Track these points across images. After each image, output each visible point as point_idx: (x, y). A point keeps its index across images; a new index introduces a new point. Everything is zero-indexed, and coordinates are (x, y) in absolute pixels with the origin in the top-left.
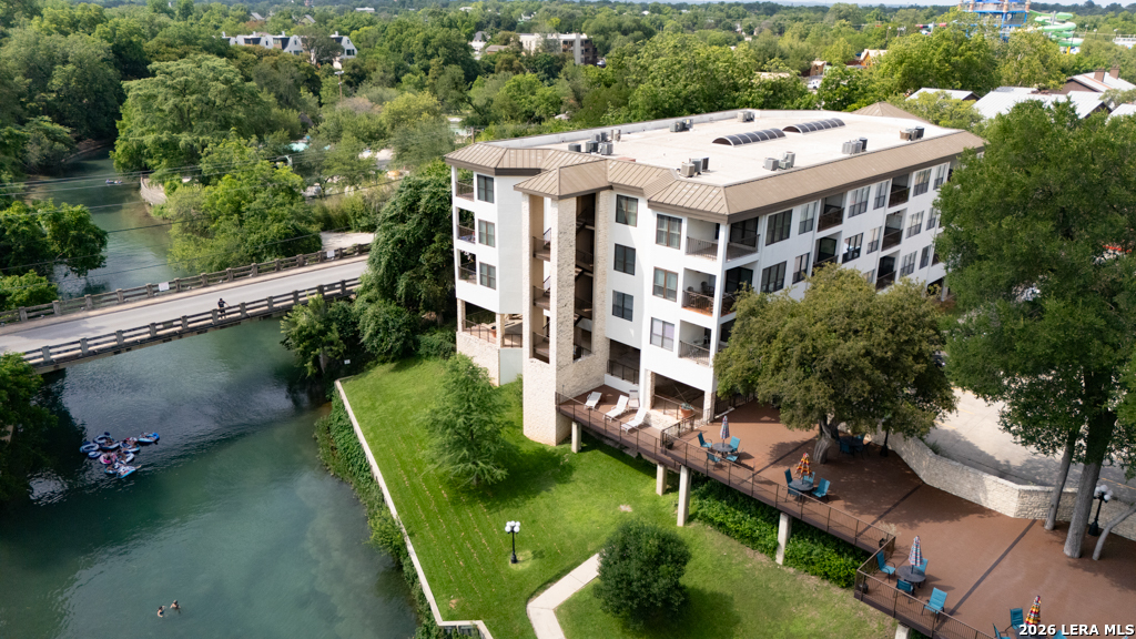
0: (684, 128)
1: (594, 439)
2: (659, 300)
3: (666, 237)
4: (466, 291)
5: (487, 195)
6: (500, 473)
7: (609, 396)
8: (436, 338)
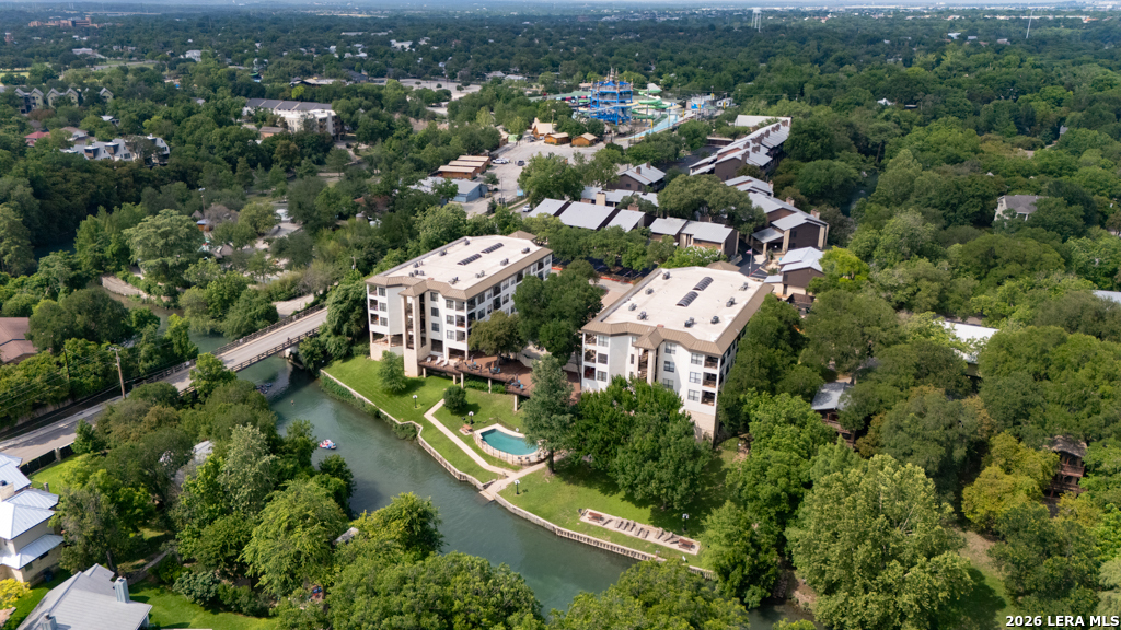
0: (444, 254)
1: (431, 372)
2: (449, 325)
3: (449, 306)
4: (373, 328)
5: (382, 293)
6: (404, 386)
7: (434, 358)
8: (360, 347)
